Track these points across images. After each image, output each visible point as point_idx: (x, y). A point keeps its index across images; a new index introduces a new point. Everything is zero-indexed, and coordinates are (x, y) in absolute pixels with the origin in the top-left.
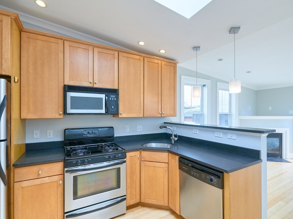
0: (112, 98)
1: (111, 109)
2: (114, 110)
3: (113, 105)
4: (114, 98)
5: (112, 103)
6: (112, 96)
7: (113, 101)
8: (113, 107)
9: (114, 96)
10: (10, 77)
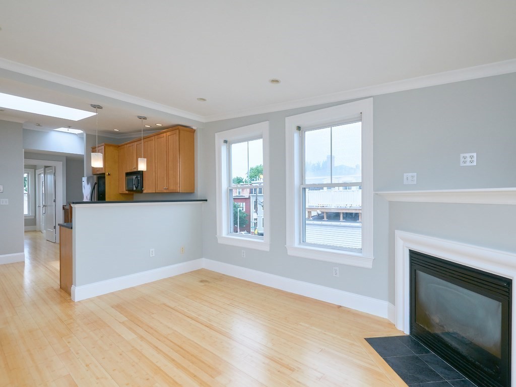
10: (104, 174)
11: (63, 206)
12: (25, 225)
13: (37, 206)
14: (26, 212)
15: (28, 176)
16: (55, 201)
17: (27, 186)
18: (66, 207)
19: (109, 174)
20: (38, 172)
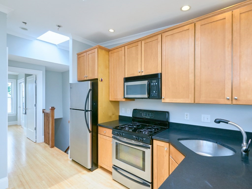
0: (153, 83)
1: (153, 94)
2: (155, 95)
3: (155, 89)
4: (155, 83)
5: (154, 87)
6: (153, 81)
7: (155, 86)
8: (154, 92)
9: (155, 81)
10: (97, 79)
11: (43, 110)
12: (9, 121)
13: (18, 107)
14: (9, 110)
15: (12, 84)
16: (36, 105)
17: (11, 92)
18: (46, 111)
19: (102, 80)
20: (19, 81)
